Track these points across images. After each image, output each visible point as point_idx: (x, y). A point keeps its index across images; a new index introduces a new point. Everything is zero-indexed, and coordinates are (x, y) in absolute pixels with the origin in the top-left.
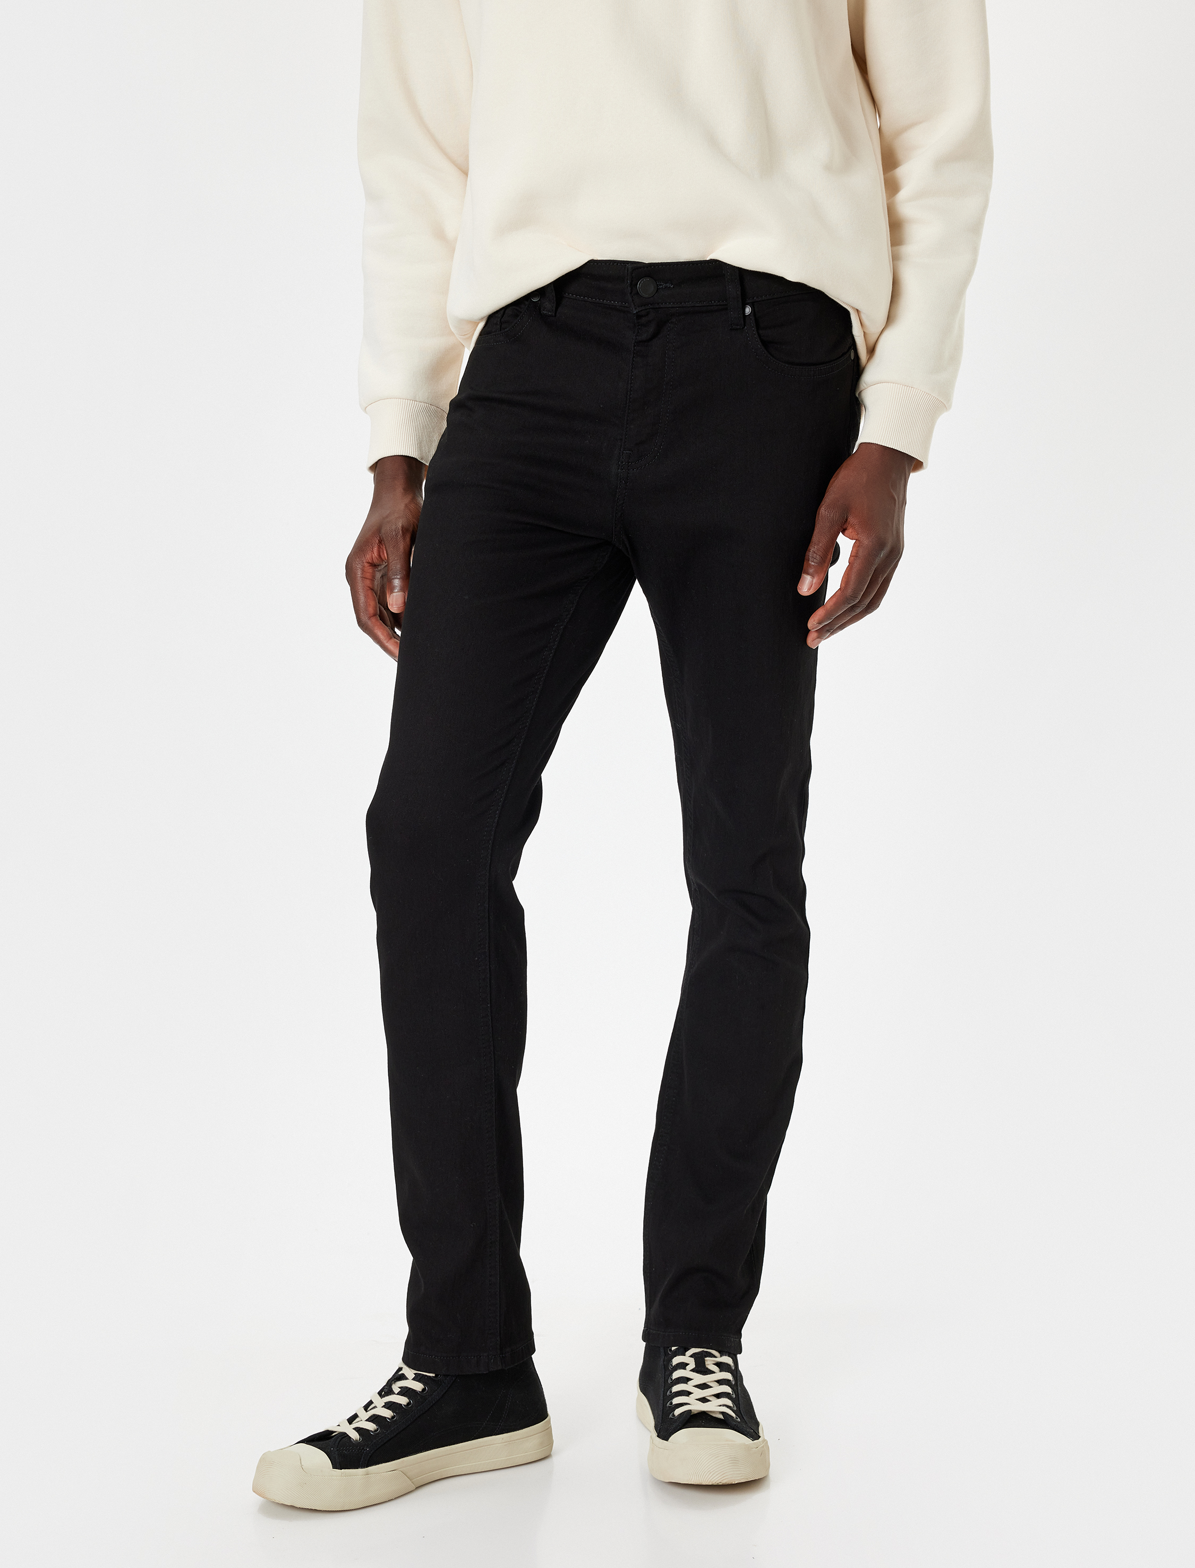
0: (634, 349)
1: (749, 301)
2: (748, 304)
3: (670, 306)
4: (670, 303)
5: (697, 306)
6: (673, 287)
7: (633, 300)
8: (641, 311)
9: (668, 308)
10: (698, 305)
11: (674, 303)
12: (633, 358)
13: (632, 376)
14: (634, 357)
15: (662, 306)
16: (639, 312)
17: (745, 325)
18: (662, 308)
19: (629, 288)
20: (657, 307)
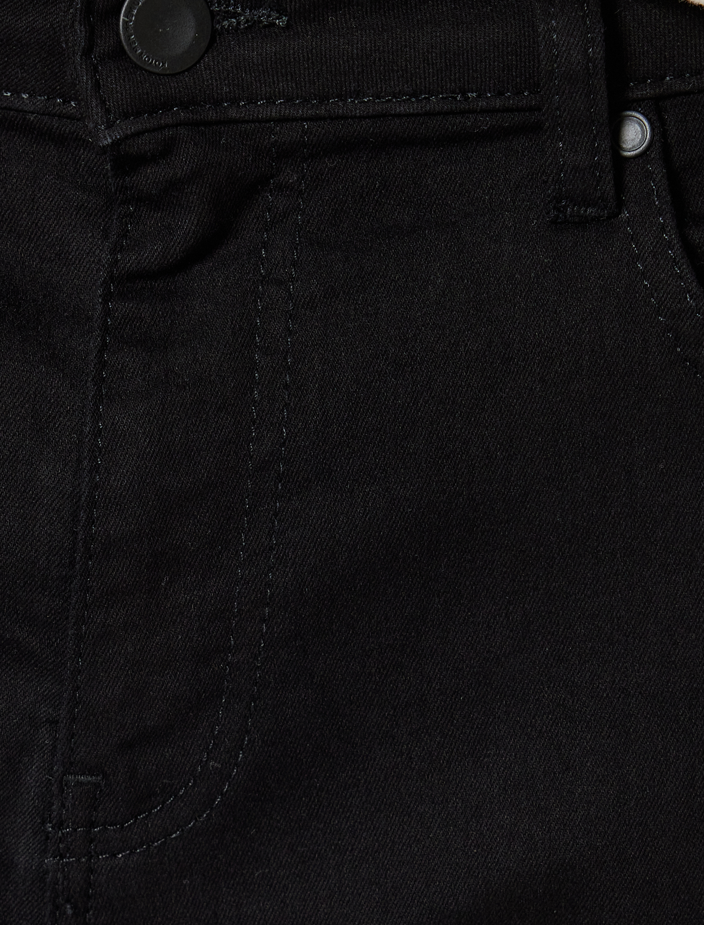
0: (107, 313)
1: (638, 94)
2: (635, 105)
3: (274, 113)
4: (271, 101)
5: (399, 116)
6: (288, 26)
7: (97, 86)
8: (138, 134)
9: (260, 121)
10: (401, 109)
11: (289, 100)
12: (101, 352)
13: (98, 433)
14: (103, 347)
15: (233, 113)
16: (127, 137)
17: (620, 205)
18: (235, 122)
19: (80, 30)
20: (212, 115)
